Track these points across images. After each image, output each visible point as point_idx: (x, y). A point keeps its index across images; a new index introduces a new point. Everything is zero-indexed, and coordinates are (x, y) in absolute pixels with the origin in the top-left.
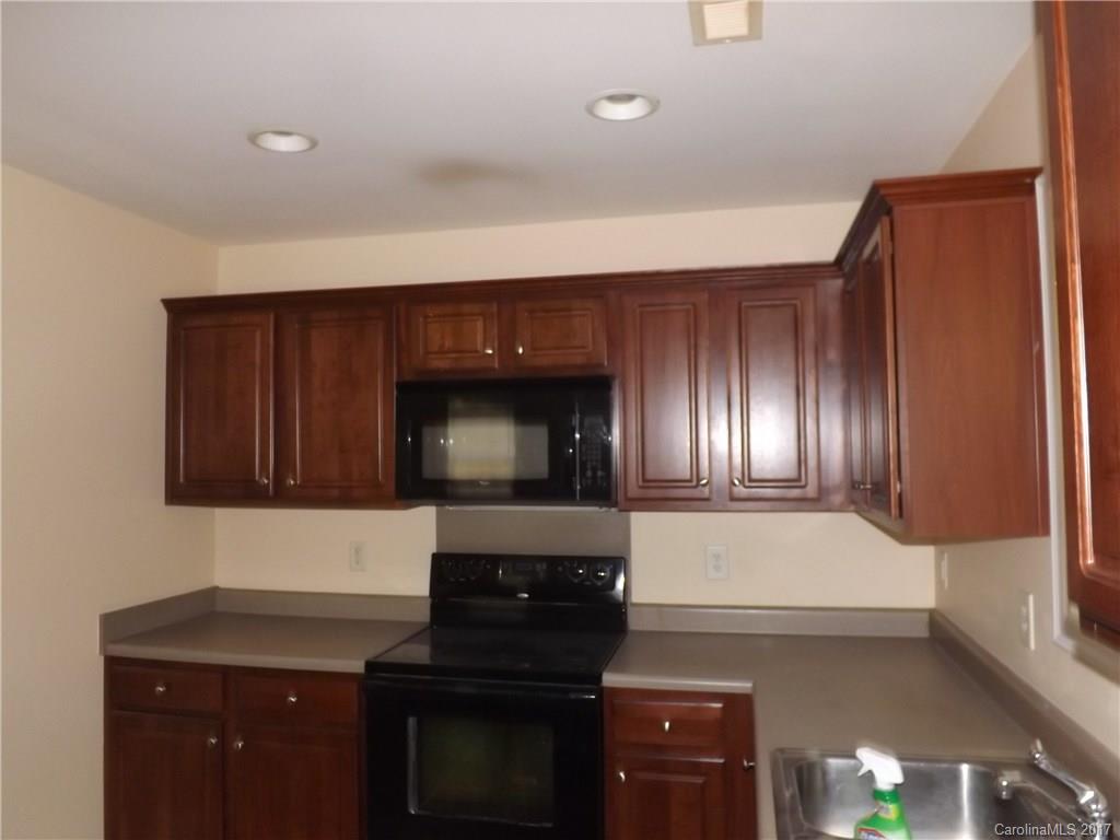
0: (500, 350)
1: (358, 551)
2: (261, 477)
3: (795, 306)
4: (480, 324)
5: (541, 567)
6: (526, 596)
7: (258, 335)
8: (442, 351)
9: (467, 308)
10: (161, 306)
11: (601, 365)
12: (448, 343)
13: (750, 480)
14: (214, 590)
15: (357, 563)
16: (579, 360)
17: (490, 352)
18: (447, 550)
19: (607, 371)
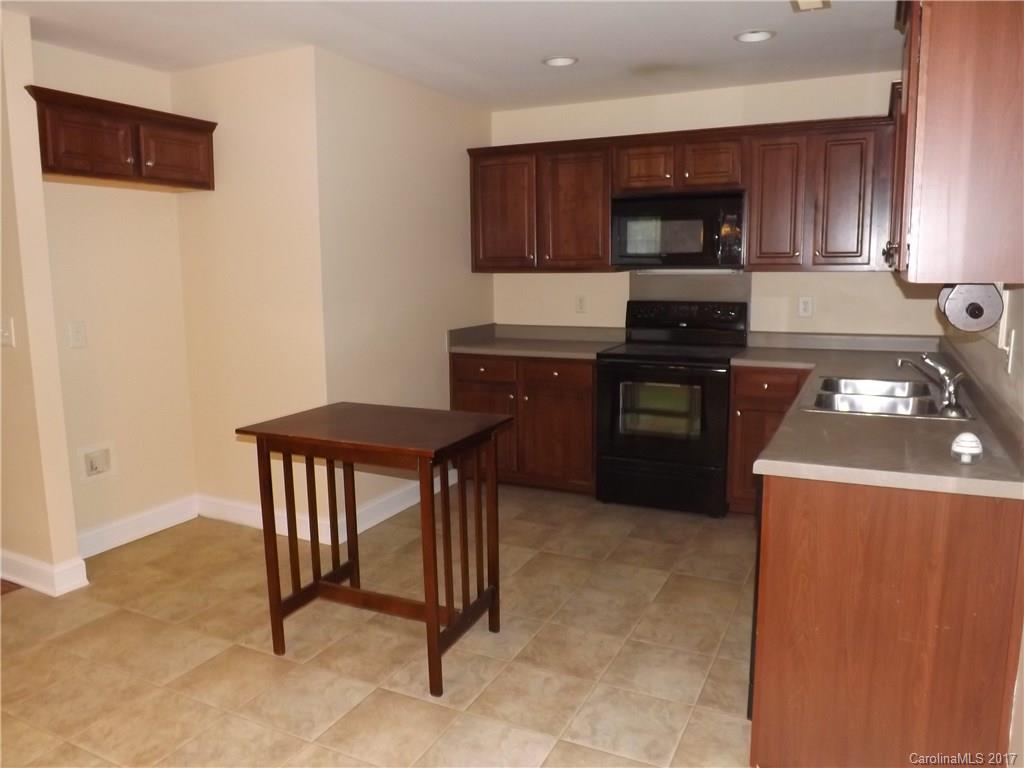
0: (674, 176)
1: (581, 301)
2: (529, 253)
3: (861, 144)
4: (662, 160)
5: (695, 309)
6: (685, 325)
7: (526, 169)
8: (639, 176)
9: (656, 149)
10: (466, 153)
11: (737, 183)
12: (643, 172)
13: (826, 252)
14: (493, 326)
15: (581, 308)
16: (724, 180)
17: (668, 176)
18: (635, 299)
19: (741, 187)
